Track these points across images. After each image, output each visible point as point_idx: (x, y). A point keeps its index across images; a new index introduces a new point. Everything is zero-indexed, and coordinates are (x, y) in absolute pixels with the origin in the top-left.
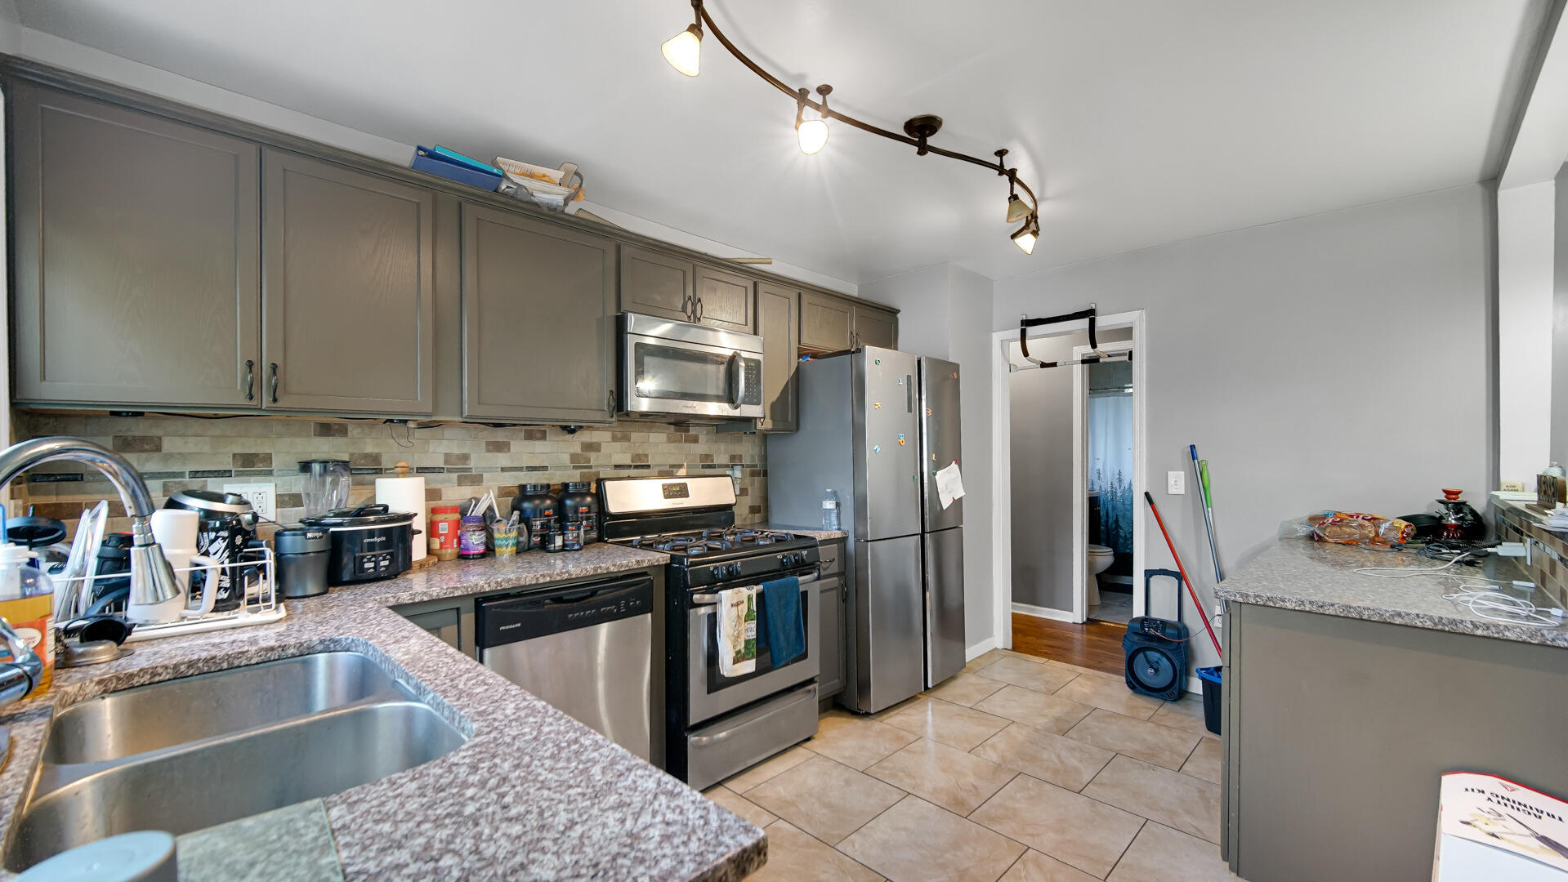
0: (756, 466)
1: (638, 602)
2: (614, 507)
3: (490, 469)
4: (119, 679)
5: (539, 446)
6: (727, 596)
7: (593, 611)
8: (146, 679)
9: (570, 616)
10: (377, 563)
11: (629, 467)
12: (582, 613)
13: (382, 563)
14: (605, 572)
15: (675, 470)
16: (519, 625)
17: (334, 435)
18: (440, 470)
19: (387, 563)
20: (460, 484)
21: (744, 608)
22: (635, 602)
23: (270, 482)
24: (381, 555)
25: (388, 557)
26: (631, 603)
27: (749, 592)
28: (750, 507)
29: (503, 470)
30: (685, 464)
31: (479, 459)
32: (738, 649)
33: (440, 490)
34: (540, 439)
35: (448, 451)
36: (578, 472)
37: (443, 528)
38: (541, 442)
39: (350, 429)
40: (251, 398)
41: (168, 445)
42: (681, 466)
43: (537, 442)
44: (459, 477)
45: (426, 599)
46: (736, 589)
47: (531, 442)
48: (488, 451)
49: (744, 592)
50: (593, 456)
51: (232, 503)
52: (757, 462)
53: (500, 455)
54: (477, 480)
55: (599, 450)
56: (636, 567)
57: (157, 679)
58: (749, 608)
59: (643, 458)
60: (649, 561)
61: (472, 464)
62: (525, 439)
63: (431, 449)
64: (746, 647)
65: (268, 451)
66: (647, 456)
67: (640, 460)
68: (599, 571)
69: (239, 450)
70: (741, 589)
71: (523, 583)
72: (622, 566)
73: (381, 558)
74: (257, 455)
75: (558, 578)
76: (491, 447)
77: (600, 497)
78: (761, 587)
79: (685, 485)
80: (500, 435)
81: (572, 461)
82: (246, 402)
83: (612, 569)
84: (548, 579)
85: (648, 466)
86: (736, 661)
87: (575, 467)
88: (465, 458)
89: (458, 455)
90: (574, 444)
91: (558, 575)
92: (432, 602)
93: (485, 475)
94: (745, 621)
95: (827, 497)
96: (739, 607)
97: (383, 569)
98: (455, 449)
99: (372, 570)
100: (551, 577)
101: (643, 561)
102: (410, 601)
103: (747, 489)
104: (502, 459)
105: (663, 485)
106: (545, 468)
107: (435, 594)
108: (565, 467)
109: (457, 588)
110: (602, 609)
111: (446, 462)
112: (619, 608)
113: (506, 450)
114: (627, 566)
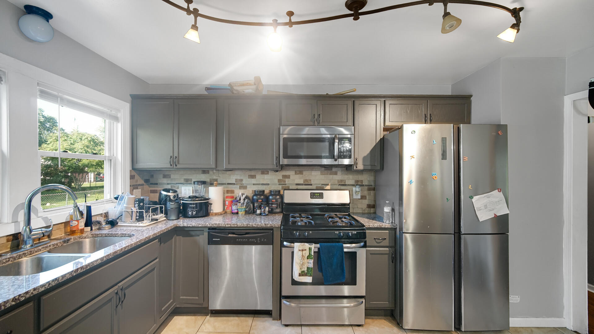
0: (372, 185)
1: (265, 240)
2: (286, 200)
3: (249, 184)
4: (96, 235)
5: (266, 176)
6: (297, 246)
7: (246, 240)
8: (100, 236)
9: (237, 240)
10: (192, 212)
11: (302, 184)
12: (242, 240)
13: (194, 213)
14: (251, 226)
15: (324, 186)
16: (219, 239)
17: (206, 174)
18: (234, 184)
19: (195, 213)
20: (240, 189)
21: (307, 253)
22: (264, 240)
23: (191, 186)
24: (193, 210)
25: (195, 211)
26: (262, 240)
27: (310, 246)
28: (367, 205)
29: (254, 184)
30: (330, 184)
31: (246, 181)
32: (303, 270)
33: (234, 190)
34: (266, 174)
35: (236, 178)
36: (281, 186)
37: (227, 203)
38: (267, 175)
39: (210, 172)
40: (171, 165)
41: (172, 176)
42: (328, 185)
43: (265, 175)
44: (240, 187)
45: (191, 226)
46: (303, 244)
47: (264, 175)
48: (249, 178)
49: (307, 246)
50: (287, 180)
51: (171, 193)
52: (372, 184)
53: (252, 179)
54: (245, 188)
55: (289, 178)
56: (264, 226)
57: (102, 236)
58: (310, 253)
59: (309, 181)
60: (270, 225)
61: (244, 182)
62: (261, 174)
63: (231, 178)
64: (307, 270)
65: (191, 178)
66: (310, 180)
67: (307, 182)
68: (249, 226)
69: (185, 178)
70: (306, 244)
71: (221, 226)
72: (258, 225)
73: (193, 211)
74: (188, 179)
75: (233, 226)
76: (250, 177)
77: (282, 197)
78: (318, 245)
79: (322, 193)
80: (253, 173)
81: (279, 182)
82: (170, 167)
83: (254, 225)
84: (229, 226)
85: (311, 185)
86: (300, 275)
87: (279, 184)
88: (242, 180)
89: (239, 179)
90: (280, 175)
91: (233, 225)
92: (192, 227)
93: (248, 186)
94: (307, 259)
95: (388, 205)
96: (303, 252)
97: (194, 214)
98: (239, 178)
99: (191, 215)
100: (230, 225)
101: (268, 224)
102: (187, 226)
103: (366, 197)
104: (253, 181)
105: (311, 193)
106: (268, 184)
107: (193, 225)
108: (275, 184)
109: (200, 224)
110: (250, 240)
111: (236, 182)
112: (257, 241)
113: (254, 178)
114: (261, 225)
